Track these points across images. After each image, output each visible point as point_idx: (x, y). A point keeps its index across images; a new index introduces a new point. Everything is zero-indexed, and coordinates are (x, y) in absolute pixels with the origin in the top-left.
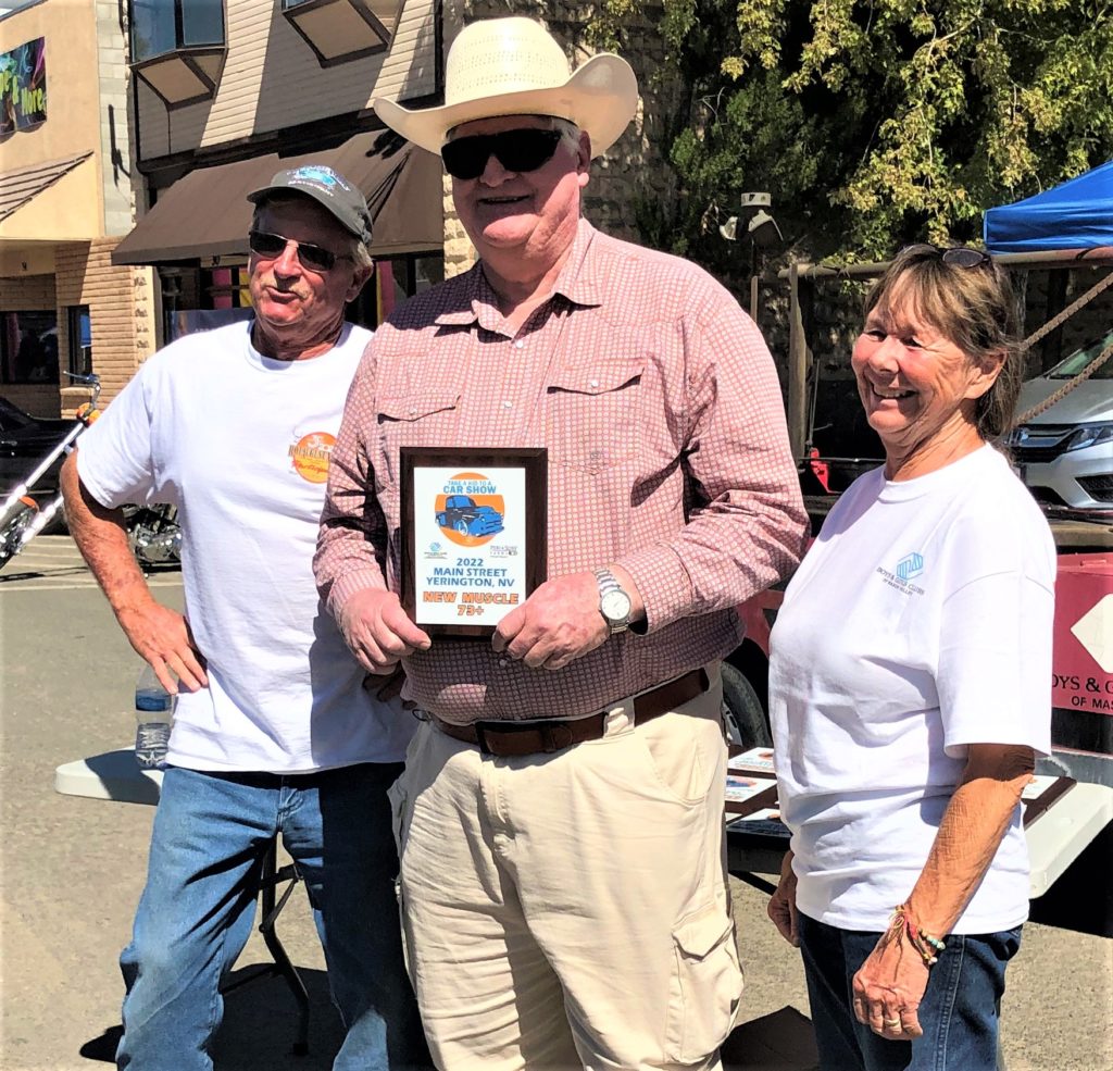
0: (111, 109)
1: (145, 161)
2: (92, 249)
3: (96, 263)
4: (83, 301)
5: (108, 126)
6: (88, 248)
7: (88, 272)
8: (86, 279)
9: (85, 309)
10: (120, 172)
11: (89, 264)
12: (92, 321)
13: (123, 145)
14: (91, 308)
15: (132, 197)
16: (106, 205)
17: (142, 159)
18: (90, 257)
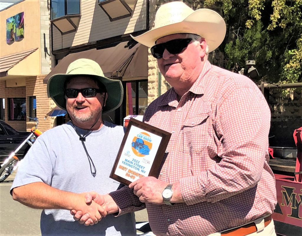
0: (44, 34)
1: (54, 51)
2: (37, 79)
3: (38, 83)
4: (34, 95)
5: (43, 40)
6: (36, 78)
7: (36, 86)
8: (35, 88)
9: (35, 97)
10: (47, 54)
11: (36, 83)
12: (37, 101)
13: (48, 46)
14: (37, 97)
15: (50, 62)
16: (42, 65)
17: (53, 50)
18: (37, 81)
